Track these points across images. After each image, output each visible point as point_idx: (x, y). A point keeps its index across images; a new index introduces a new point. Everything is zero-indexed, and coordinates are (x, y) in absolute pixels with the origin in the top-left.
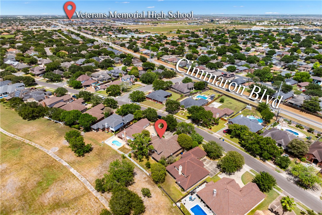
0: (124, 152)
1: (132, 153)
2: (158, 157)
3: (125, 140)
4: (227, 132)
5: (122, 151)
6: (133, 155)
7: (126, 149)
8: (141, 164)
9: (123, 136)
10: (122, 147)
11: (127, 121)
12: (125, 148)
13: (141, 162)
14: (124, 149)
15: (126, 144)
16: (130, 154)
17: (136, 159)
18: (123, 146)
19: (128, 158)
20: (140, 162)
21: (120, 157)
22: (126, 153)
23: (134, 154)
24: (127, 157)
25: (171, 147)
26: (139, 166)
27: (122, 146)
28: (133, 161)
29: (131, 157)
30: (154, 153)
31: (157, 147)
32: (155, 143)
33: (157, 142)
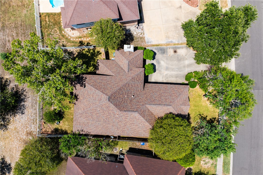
31: (84, 110)
32: (90, 95)
33: (93, 98)
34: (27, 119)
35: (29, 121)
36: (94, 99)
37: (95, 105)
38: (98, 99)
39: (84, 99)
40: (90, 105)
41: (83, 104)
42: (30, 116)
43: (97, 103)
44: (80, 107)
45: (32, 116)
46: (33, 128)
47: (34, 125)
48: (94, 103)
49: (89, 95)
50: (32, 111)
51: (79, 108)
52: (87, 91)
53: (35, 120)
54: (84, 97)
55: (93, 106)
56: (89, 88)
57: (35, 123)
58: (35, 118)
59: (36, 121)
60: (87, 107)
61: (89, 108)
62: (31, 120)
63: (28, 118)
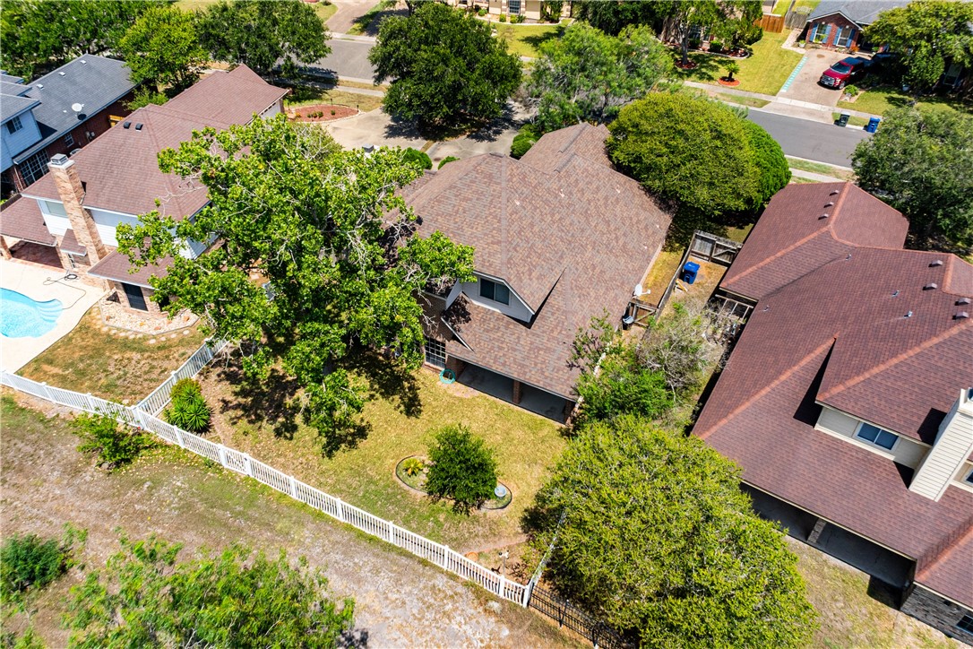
0: (108, 390)
1: (204, 374)
2: (535, 349)
3: (94, 259)
4: (848, 81)
5: (75, 378)
6: (216, 391)
7: (126, 345)
8: (357, 472)
9: (57, 226)
10: (67, 341)
11: (68, 105)
12: (111, 340)
13: (342, 455)
14: (97, 352)
15: (115, 298)
16: (187, 393)
17: (268, 428)
18: (84, 328)
19: (179, 437)
20: (331, 448)
21: (71, 448)
22: (136, 395)
23: (232, 378)
24: (162, 437)
25: (602, 227)
26: (339, 509)
27: (66, 323)
28: (248, 471)
29: (204, 429)
30: (466, 316)
31: (499, 243)
32: (456, 209)
33: (471, 200)
34: (406, 635)
35: (420, 634)
36: (477, 199)
37: (499, 198)
38: (485, 183)
39: (459, 234)
40: (491, 214)
41: (478, 240)
42: (399, 611)
43: (494, 191)
44: (482, 256)
45: (404, 603)
46: (470, 632)
47: (458, 618)
48: (492, 201)
49: (457, 212)
50: (373, 589)
51: (484, 260)
52: (438, 215)
53: (432, 601)
54: (452, 232)
55: (500, 208)
56: (432, 207)
57: (449, 607)
58: (421, 590)
59: (442, 595)
60: (494, 229)
61: (499, 221)
62: (420, 620)
63: (401, 628)
